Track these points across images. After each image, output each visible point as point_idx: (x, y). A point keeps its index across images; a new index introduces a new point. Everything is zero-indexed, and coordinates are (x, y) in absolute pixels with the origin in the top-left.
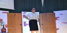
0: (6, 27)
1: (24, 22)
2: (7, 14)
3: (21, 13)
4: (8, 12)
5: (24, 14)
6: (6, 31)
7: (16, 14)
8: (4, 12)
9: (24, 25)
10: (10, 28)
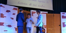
0: (45, 27)
1: (63, 23)
2: (46, 15)
3: (60, 13)
4: (47, 12)
5: (63, 15)
6: (45, 31)
7: (55, 14)
8: (43, 13)
9: (63, 26)
10: (49, 29)
